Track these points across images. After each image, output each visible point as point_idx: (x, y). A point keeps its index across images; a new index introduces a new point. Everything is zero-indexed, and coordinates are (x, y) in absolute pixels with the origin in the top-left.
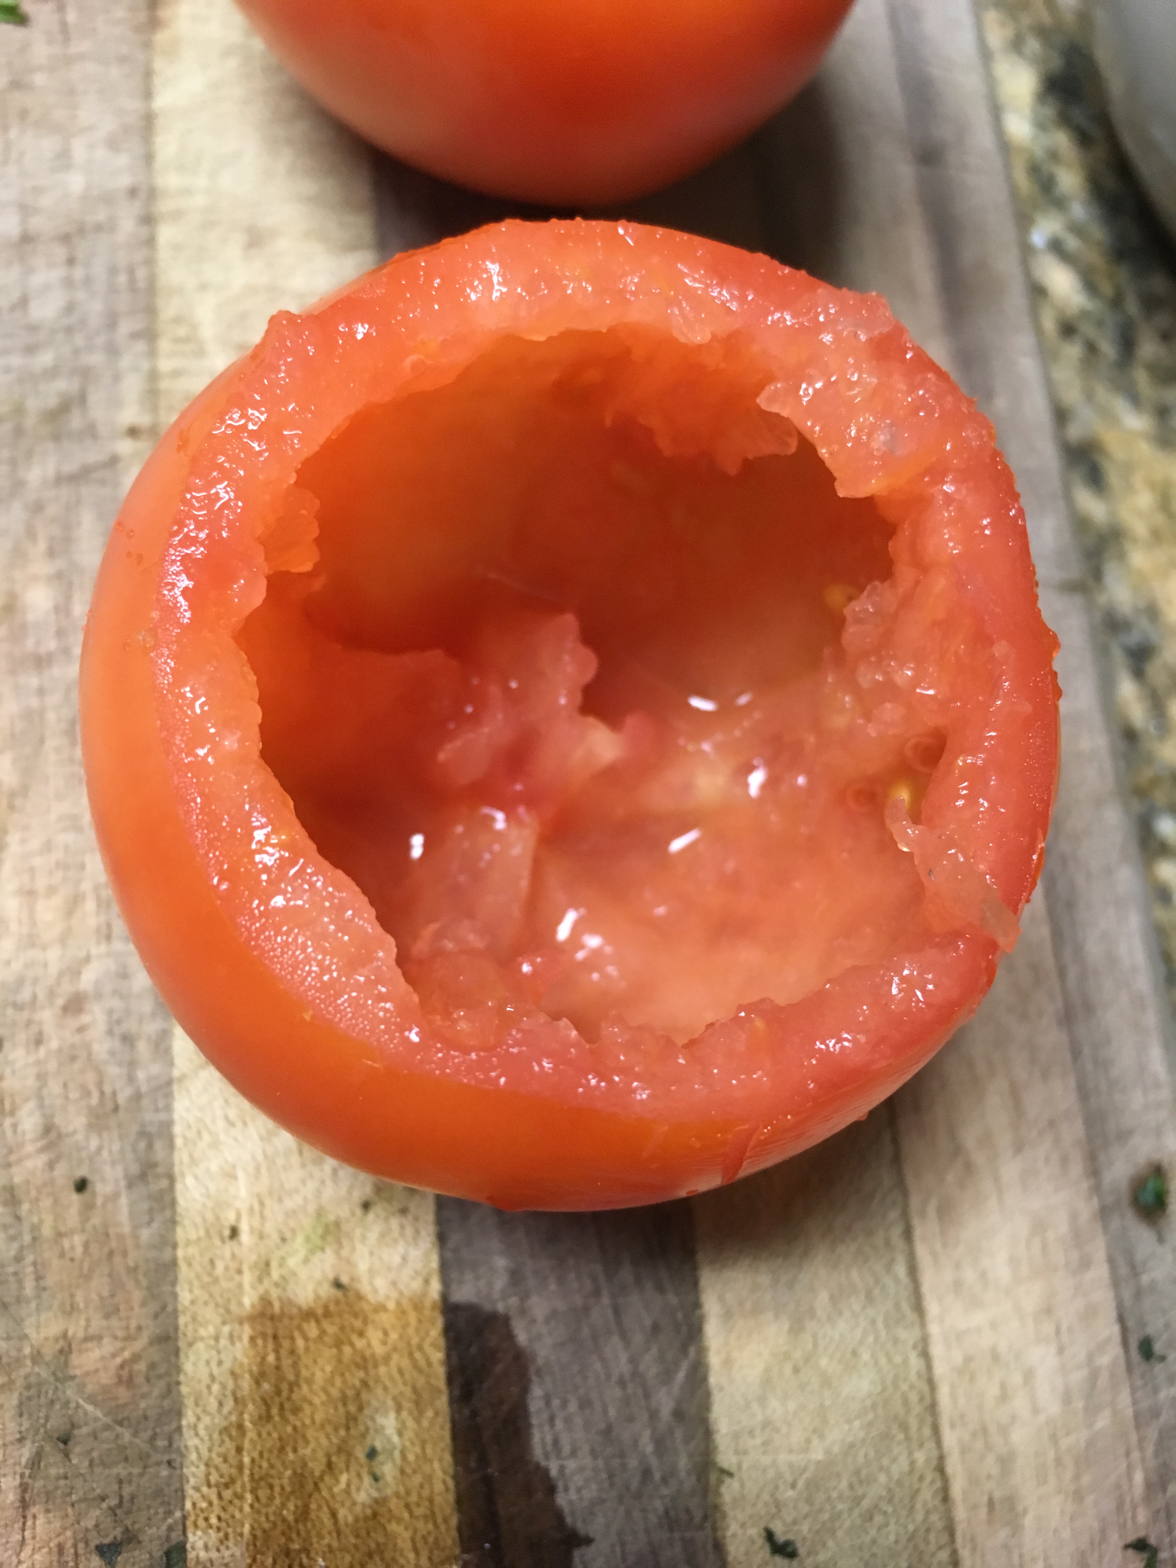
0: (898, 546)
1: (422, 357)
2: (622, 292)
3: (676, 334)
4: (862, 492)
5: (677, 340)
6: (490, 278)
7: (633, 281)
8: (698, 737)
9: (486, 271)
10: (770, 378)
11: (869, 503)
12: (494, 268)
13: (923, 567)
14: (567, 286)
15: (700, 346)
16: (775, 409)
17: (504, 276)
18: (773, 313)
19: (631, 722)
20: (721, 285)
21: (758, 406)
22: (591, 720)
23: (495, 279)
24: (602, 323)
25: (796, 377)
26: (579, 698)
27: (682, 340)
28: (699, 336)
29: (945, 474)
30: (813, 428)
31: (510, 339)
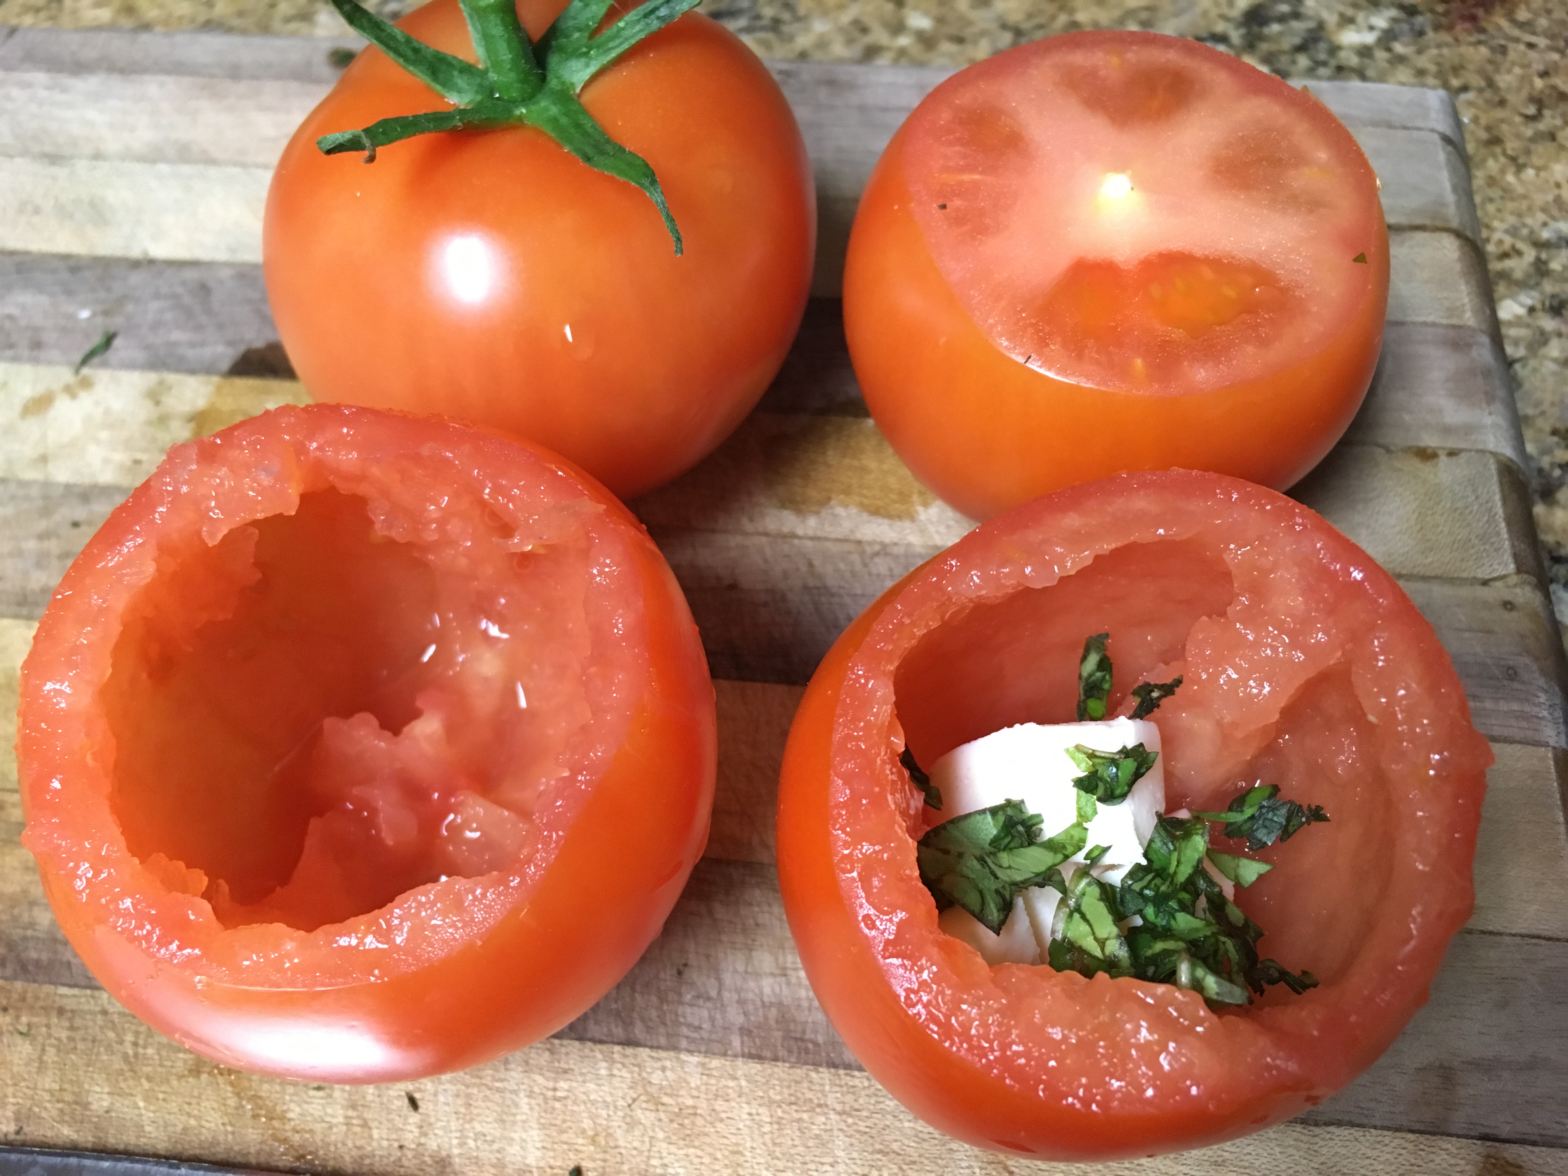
0: (344, 488)
1: (90, 752)
2: (100, 609)
3: (143, 583)
4: (296, 501)
5: (147, 584)
6: (55, 690)
7: (96, 600)
8: (451, 663)
9: (49, 691)
10: (198, 533)
11: (304, 498)
12: (49, 686)
13: (362, 478)
14: (82, 643)
15: (158, 570)
16: (220, 537)
17: (58, 681)
18: (154, 518)
19: (419, 704)
20: (122, 545)
21: (214, 546)
22: (406, 730)
23: (58, 687)
24: (116, 628)
25: (204, 516)
26: (388, 734)
27: (148, 580)
28: (150, 569)
29: (304, 445)
30: (241, 518)
31: (103, 693)
